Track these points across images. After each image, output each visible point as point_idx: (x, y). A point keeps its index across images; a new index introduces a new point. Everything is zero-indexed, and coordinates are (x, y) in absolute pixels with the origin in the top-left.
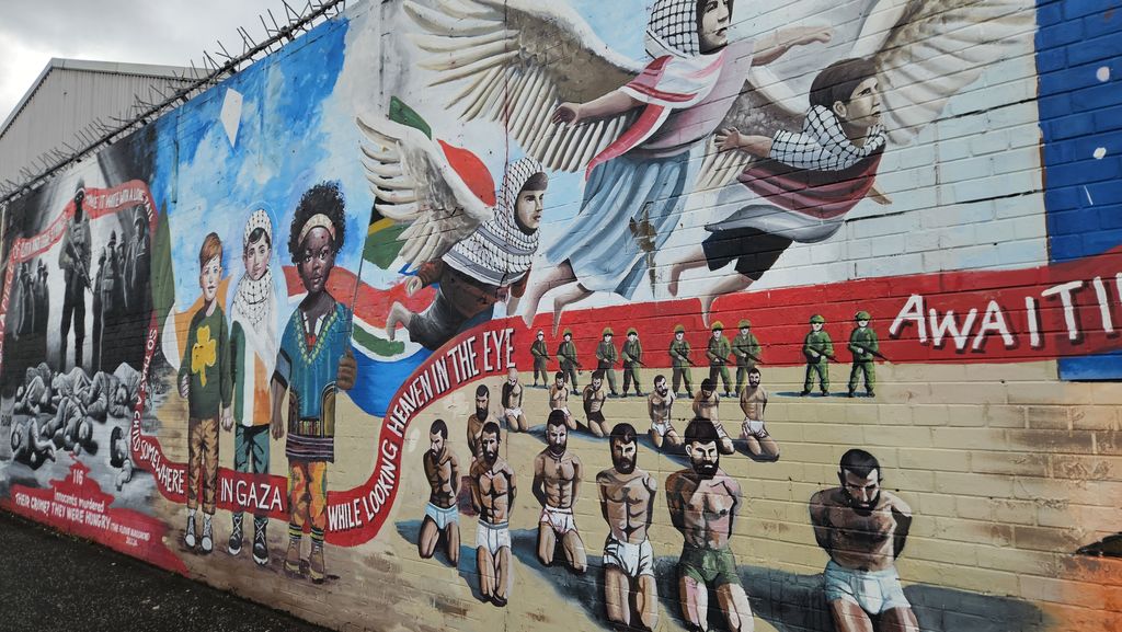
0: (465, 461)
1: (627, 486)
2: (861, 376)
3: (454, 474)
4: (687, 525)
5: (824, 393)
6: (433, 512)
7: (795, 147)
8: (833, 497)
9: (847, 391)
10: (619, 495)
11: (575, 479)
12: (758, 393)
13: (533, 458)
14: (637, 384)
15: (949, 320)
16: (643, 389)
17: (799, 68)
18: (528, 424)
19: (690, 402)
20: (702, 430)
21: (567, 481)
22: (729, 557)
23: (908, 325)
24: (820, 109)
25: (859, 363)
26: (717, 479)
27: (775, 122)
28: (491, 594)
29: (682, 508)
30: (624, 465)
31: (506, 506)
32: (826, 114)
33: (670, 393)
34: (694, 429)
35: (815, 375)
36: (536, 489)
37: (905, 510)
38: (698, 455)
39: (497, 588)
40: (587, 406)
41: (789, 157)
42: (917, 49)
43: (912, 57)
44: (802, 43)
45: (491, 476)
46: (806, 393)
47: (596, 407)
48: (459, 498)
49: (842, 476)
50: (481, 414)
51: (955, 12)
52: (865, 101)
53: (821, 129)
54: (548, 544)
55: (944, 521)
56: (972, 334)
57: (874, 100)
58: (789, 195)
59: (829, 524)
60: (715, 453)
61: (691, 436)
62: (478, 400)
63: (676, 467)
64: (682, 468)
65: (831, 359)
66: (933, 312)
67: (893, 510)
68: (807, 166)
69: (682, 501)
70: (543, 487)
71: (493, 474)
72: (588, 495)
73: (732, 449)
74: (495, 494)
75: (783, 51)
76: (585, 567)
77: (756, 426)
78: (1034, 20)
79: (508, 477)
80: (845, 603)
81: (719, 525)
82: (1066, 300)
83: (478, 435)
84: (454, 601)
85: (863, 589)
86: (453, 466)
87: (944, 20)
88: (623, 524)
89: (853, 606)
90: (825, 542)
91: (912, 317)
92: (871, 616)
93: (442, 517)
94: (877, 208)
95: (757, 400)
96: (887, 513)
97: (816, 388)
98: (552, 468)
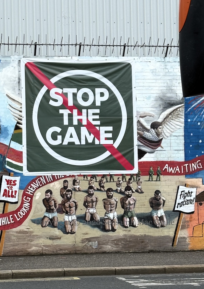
0: (59, 200)
1: (110, 201)
2: (158, 178)
3: (55, 204)
4: (125, 207)
5: (152, 180)
6: (47, 215)
7: (147, 135)
8: (153, 199)
9: (156, 180)
10: (108, 203)
11: (96, 201)
12: (140, 181)
13: (84, 197)
14: (113, 179)
15: (172, 169)
16: (115, 180)
17: (149, 120)
18: (82, 189)
19: (126, 183)
20: (128, 188)
21: (94, 202)
22: (134, 212)
23: (166, 169)
24: (152, 129)
25: (158, 175)
26: (131, 198)
27: (144, 130)
28: (70, 232)
29: (124, 204)
30: (110, 197)
31: (75, 210)
32: (153, 130)
33: (121, 181)
34: (127, 189)
35: (151, 178)
36: (84, 205)
37: (164, 199)
38: (128, 193)
39: (72, 230)
40: (100, 184)
41: (146, 137)
42: (168, 123)
43: (167, 125)
44: (149, 116)
45: (69, 203)
46: (149, 181)
47: (102, 185)
48: (57, 210)
49: (155, 195)
50: (65, 188)
51: (173, 119)
52: (160, 130)
53: (152, 133)
54: (88, 217)
55: (170, 200)
56: (175, 171)
57: (161, 130)
58: (147, 144)
59: (152, 203)
60: (131, 193)
61: (126, 190)
62: (64, 184)
63: (123, 196)
64: (124, 196)
65: (153, 175)
66: (169, 167)
67: (163, 200)
68: (150, 139)
69: (124, 203)
70: (87, 204)
71: (70, 202)
72: (100, 204)
73: (135, 191)
74: (70, 207)
75: (145, 116)
76: (99, 220)
77: (139, 187)
78: (184, 124)
79: (75, 203)
80: (155, 216)
81: (132, 207)
82: (186, 166)
83: (64, 193)
84: (56, 236)
85: (158, 213)
86: (54, 202)
87: (172, 120)
88: (110, 209)
89: (156, 216)
90: (152, 207)
91: (166, 168)
92: (159, 217)
93: (51, 216)
94: (161, 149)
95: (140, 182)
96: (162, 200)
97: (151, 180)
98: (89, 199)
